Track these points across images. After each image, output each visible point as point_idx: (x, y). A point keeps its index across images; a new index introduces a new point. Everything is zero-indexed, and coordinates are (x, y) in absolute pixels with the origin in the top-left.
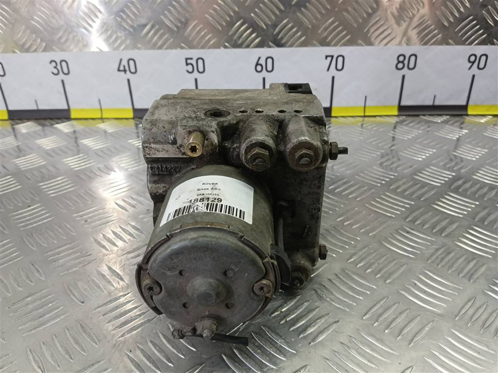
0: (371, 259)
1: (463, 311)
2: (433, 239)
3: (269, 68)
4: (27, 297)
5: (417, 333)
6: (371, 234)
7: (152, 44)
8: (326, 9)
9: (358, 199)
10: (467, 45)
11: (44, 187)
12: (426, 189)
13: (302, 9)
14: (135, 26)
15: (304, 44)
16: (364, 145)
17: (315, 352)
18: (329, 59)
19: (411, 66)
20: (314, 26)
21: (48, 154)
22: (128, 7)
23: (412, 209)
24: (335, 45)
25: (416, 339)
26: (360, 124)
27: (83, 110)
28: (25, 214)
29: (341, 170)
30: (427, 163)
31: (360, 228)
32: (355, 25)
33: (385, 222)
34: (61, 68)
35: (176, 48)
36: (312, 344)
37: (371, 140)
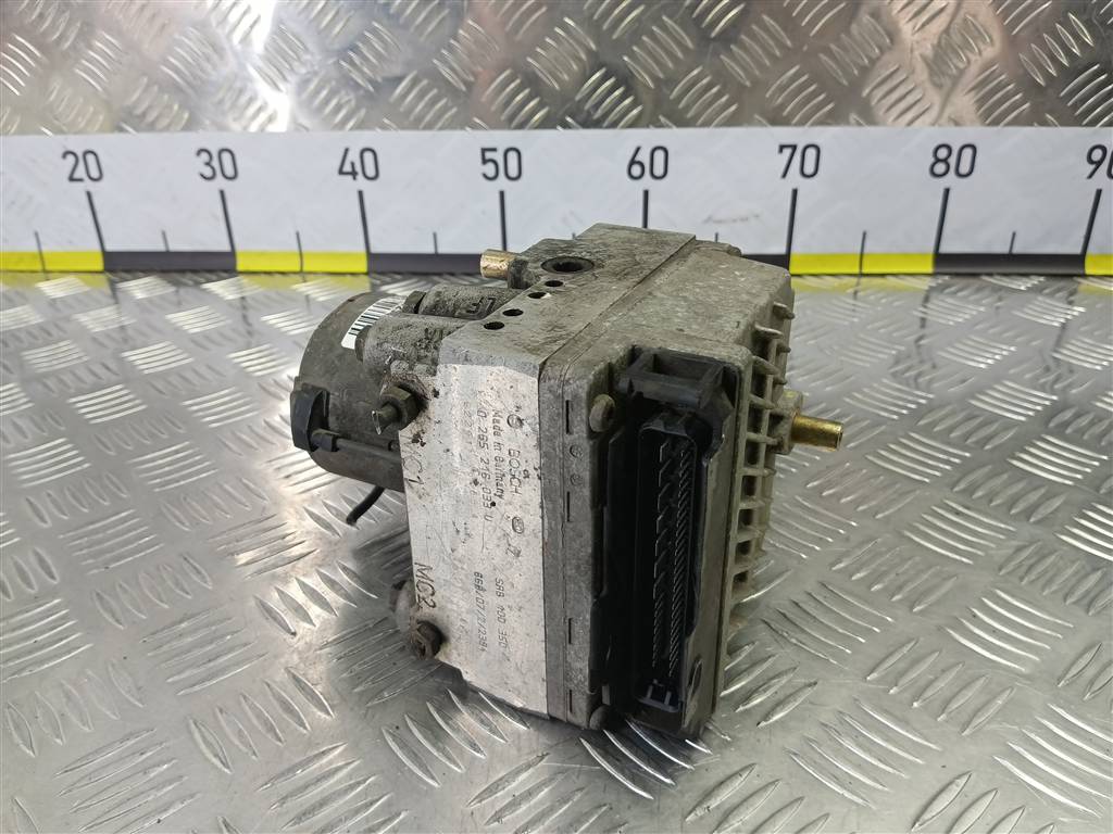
0: (880, 565)
1: (1074, 671)
2: (1011, 528)
3: (659, 171)
4: (181, 622)
5: (979, 710)
6: (879, 516)
7: (412, 118)
8: (782, 46)
9: (852, 445)
10: (1087, 125)
11: (195, 408)
12: (994, 427)
13: (732, 46)
14: (379, 80)
15: (732, 122)
16: (862, 336)
17: (770, 741)
18: (787, 152)
19: (964, 169)
20: (755, 82)
21: (198, 342)
22: (366, 41)
23: (965, 468)
24: (802, 123)
25: (977, 721)
26: (851, 291)
27: (262, 254)
28: (161, 462)
29: (813, 385)
30: (996, 375)
31: (856, 503)
32: (845, 82)
33: (909, 492)
34: (220, 165)
35: (462, 128)
36: (763, 724)
37: (877, 325)
